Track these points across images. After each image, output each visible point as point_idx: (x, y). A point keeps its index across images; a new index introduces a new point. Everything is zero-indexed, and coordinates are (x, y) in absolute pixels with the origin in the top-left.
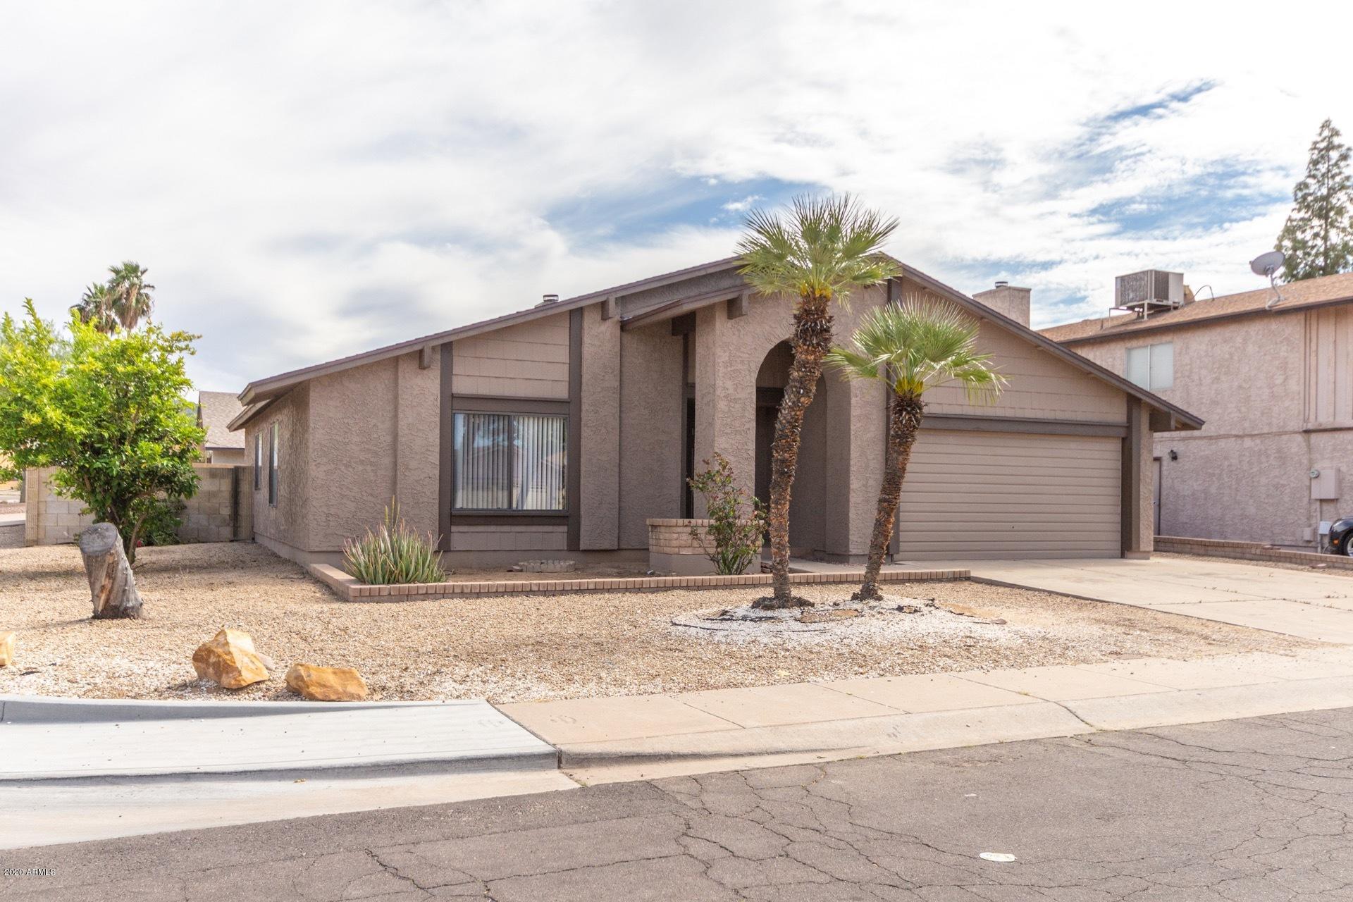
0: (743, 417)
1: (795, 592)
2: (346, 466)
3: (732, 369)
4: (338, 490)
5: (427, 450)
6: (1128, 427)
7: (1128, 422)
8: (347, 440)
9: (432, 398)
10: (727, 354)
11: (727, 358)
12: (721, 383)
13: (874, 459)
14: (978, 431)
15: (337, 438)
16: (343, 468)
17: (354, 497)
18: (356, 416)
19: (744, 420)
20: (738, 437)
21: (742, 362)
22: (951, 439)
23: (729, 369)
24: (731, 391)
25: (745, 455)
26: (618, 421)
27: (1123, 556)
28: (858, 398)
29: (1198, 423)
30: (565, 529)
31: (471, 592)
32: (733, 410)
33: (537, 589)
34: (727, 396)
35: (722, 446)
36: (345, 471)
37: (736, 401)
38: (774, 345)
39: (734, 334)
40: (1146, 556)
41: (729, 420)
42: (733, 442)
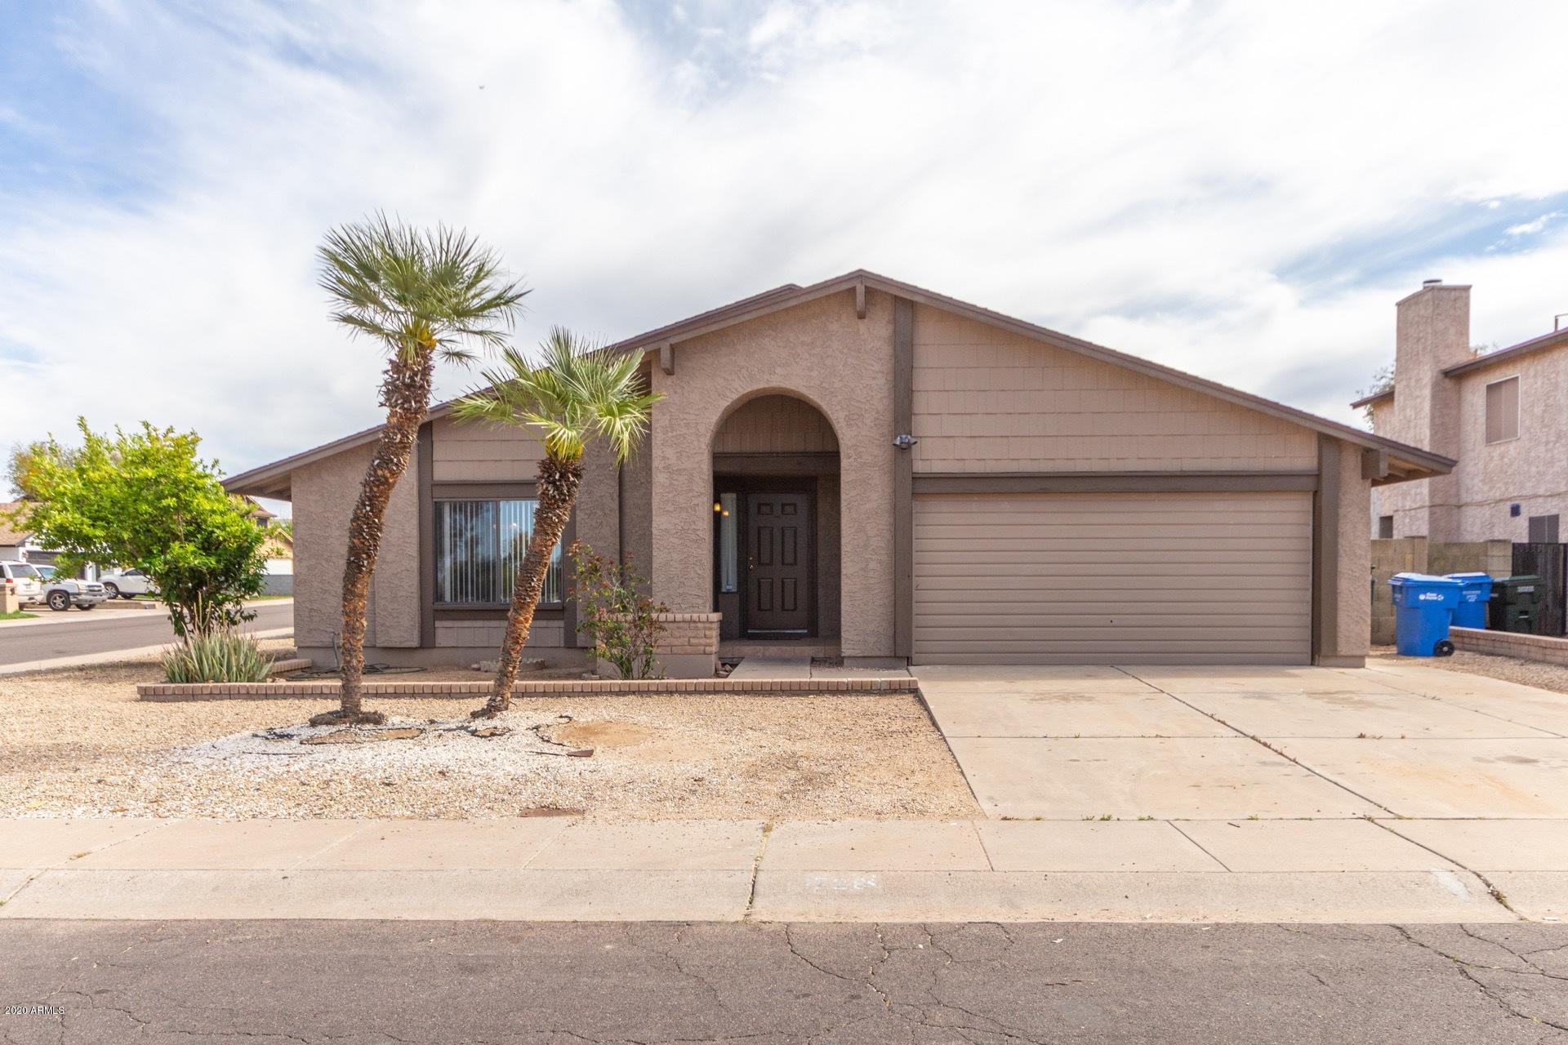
0: (691, 490)
1: (368, 706)
2: (327, 561)
3: (675, 433)
4: (320, 585)
5: (404, 542)
6: (1318, 475)
7: (1318, 470)
8: (327, 534)
9: (407, 487)
10: (668, 416)
11: (667, 422)
12: (660, 452)
13: (876, 536)
14: (1045, 492)
15: (318, 532)
16: (324, 562)
17: (336, 592)
18: (335, 510)
19: (690, 494)
20: (684, 515)
21: (687, 425)
22: (1006, 505)
23: (670, 434)
24: (673, 460)
25: (693, 537)
26: (617, 502)
27: (1313, 663)
28: (852, 460)
29: (1445, 464)
30: (561, 623)
31: (257, 693)
32: (675, 483)
33: (328, 692)
34: (667, 467)
35: (663, 527)
36: (326, 566)
37: (679, 471)
38: (730, 401)
39: (676, 392)
40: (1357, 661)
41: (671, 495)
42: (677, 521)
